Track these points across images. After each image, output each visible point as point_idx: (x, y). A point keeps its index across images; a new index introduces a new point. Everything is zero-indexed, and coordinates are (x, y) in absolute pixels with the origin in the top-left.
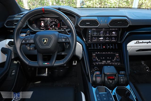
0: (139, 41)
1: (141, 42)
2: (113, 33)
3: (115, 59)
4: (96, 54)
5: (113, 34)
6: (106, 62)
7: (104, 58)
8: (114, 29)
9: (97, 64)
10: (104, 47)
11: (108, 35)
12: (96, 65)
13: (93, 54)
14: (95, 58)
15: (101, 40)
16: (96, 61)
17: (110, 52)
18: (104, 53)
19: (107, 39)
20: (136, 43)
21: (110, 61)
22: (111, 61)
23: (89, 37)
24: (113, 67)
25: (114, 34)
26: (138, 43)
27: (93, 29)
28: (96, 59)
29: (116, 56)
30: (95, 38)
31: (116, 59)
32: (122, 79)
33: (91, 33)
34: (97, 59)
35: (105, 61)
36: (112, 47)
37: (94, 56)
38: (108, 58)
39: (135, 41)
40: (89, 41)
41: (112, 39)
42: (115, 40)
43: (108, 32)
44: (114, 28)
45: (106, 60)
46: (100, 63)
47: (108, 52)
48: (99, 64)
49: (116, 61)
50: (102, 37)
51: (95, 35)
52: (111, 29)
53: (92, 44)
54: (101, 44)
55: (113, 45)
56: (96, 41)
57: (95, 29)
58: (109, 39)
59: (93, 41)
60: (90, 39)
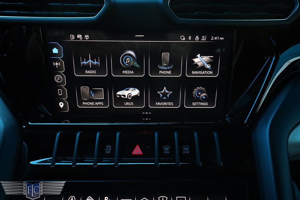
2: (196, 60)
5: (195, 67)
8: (204, 39)
10: (137, 151)
11: (165, 72)
15: (127, 100)
19: (165, 94)
23: (57, 86)
25: (203, 68)
27: (73, 37)
30: (94, 91)
33: (67, 60)
40: (61, 105)
41: (191, 99)
43: (166, 56)
44: (201, 31)
50: (135, 87)
51: (89, 74)
52: (187, 39)
53: (58, 134)
54: (118, 134)
55: (196, 135)
56: (99, 106)
57: (88, 36)
58: (173, 98)
59: (81, 105)
60: (63, 96)
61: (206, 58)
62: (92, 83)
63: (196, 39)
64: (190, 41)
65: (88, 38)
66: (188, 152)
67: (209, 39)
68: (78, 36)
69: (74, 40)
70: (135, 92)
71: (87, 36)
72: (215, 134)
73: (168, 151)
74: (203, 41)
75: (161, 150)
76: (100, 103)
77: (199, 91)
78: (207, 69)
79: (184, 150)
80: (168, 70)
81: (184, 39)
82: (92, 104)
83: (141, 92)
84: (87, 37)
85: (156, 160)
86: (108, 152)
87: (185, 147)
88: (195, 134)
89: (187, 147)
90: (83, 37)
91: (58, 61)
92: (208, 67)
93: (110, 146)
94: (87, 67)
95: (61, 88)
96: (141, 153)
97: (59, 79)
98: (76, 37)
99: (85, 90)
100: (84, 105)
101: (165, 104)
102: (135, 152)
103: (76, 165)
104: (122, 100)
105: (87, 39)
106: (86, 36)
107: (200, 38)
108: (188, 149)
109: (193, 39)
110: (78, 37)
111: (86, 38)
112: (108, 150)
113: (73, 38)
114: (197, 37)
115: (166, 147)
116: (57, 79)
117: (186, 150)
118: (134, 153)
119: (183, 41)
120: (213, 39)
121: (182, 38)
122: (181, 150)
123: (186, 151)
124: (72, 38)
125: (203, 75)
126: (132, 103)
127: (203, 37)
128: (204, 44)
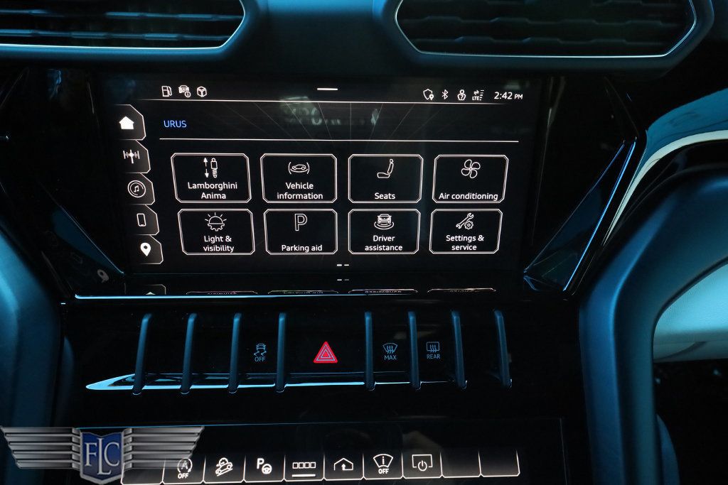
8: (477, 96)
10: (326, 355)
17: (402, 449)
18: (304, 470)
23: (135, 205)
27: (167, 91)
40: (146, 249)
47: (363, 449)
52: (438, 97)
53: (145, 321)
54: (281, 320)
55: (457, 320)
57: (205, 89)
60: (150, 229)
63: (460, 96)
64: (446, 101)
65: (204, 93)
66: (438, 356)
67: (488, 96)
68: (181, 90)
69: (170, 97)
71: (202, 89)
72: (499, 317)
73: (394, 354)
74: (476, 101)
75: (378, 352)
79: (429, 353)
81: (432, 97)
84: (202, 91)
85: (367, 374)
86: (259, 359)
87: (432, 344)
88: (455, 318)
89: (437, 345)
90: (193, 91)
91: (134, 147)
93: (265, 346)
95: (143, 209)
96: (334, 360)
97: (137, 189)
98: (175, 91)
102: (320, 358)
103: (189, 390)
105: (202, 96)
106: (200, 90)
107: (469, 95)
108: (437, 349)
109: (453, 96)
110: (180, 92)
111: (200, 93)
112: (259, 355)
113: (170, 94)
114: (462, 94)
115: (389, 345)
116: (133, 189)
117: (434, 351)
118: (317, 360)
119: (429, 100)
120: (499, 96)
121: (428, 94)
122: (422, 352)
123: (434, 353)
124: (166, 93)
127: (475, 93)
128: (476, 108)
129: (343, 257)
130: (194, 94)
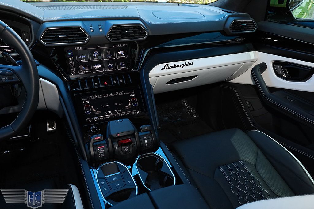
0: (168, 65)
1: (172, 67)
2: (119, 53)
3: (129, 104)
4: (89, 100)
5: (119, 55)
6: (114, 112)
7: (107, 106)
8: (121, 45)
9: (96, 119)
10: (106, 83)
12: (93, 122)
13: (84, 101)
14: (89, 108)
15: (97, 69)
16: (93, 114)
17: (119, 92)
18: (107, 95)
19: (110, 65)
20: (164, 69)
21: (120, 111)
22: (124, 110)
23: (71, 66)
24: (127, 121)
25: (122, 55)
26: (167, 68)
28: (92, 110)
29: (130, 98)
30: (85, 67)
31: (131, 104)
32: (145, 139)
33: (74, 56)
34: (94, 110)
35: (110, 112)
36: (121, 81)
37: (87, 104)
38: (116, 104)
39: (162, 66)
40: (72, 74)
41: (119, 67)
42: (126, 66)
43: (109, 52)
44: (119, 43)
45: (113, 108)
46: (101, 117)
47: (114, 92)
48: (99, 120)
49: (132, 108)
50: (100, 64)
51: (82, 61)
52: (115, 46)
53: (79, 81)
54: (99, 79)
55: (123, 76)
56: (87, 72)
58: (114, 67)
59: (80, 73)
60: (73, 70)
61: (122, 52)
62: (84, 64)
67: (122, 45)
70: (100, 66)
72: (129, 76)
76: (87, 71)
77: (122, 63)
78: (123, 55)
80: (110, 57)
82: (84, 72)
83: (102, 66)
84: (81, 48)
90: (79, 48)
91: (71, 57)
92: (124, 55)
94: (81, 59)
95: (72, 67)
98: (77, 48)
99: (81, 67)
100: (81, 73)
101: (111, 69)
104: (95, 69)
107: (119, 45)
109: (117, 46)
112: (96, 84)
114: (118, 45)
116: (71, 64)
120: (124, 45)
122: (119, 81)
124: (75, 49)
125: (122, 57)
126: (99, 70)
128: (121, 47)
129: (105, 72)
130: (80, 49)
